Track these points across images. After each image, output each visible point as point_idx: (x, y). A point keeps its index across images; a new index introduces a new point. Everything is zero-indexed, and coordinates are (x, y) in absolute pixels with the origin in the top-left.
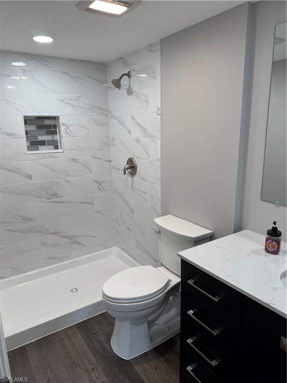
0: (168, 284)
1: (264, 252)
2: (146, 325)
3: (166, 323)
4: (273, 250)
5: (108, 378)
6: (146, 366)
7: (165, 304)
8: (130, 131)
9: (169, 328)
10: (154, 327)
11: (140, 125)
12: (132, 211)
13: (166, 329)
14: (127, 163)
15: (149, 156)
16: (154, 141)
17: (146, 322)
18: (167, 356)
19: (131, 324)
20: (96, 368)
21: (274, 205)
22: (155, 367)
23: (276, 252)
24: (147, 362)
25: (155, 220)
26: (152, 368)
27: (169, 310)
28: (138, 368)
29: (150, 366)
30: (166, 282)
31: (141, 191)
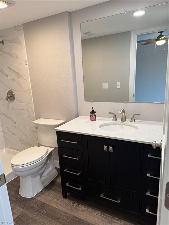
0: (47, 152)
1: (90, 121)
2: (39, 176)
3: (48, 175)
4: (94, 119)
5: (23, 209)
6: (43, 196)
7: (46, 164)
8: (7, 75)
9: (50, 176)
10: (42, 178)
11: (14, 71)
12: (15, 123)
13: (49, 177)
14: (8, 94)
15: (22, 88)
16: (25, 79)
17: (39, 175)
18: (53, 188)
19: (32, 177)
20: (15, 208)
21: (90, 102)
22: (48, 195)
23: (95, 120)
24: (43, 194)
25: (34, 122)
26: (47, 196)
27: (49, 168)
28: (39, 199)
29: (46, 195)
30: (46, 151)
31: (20, 109)
